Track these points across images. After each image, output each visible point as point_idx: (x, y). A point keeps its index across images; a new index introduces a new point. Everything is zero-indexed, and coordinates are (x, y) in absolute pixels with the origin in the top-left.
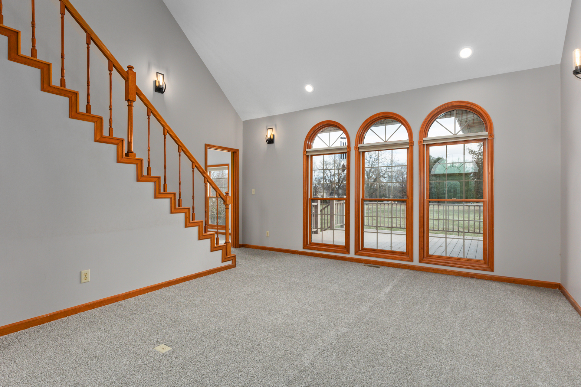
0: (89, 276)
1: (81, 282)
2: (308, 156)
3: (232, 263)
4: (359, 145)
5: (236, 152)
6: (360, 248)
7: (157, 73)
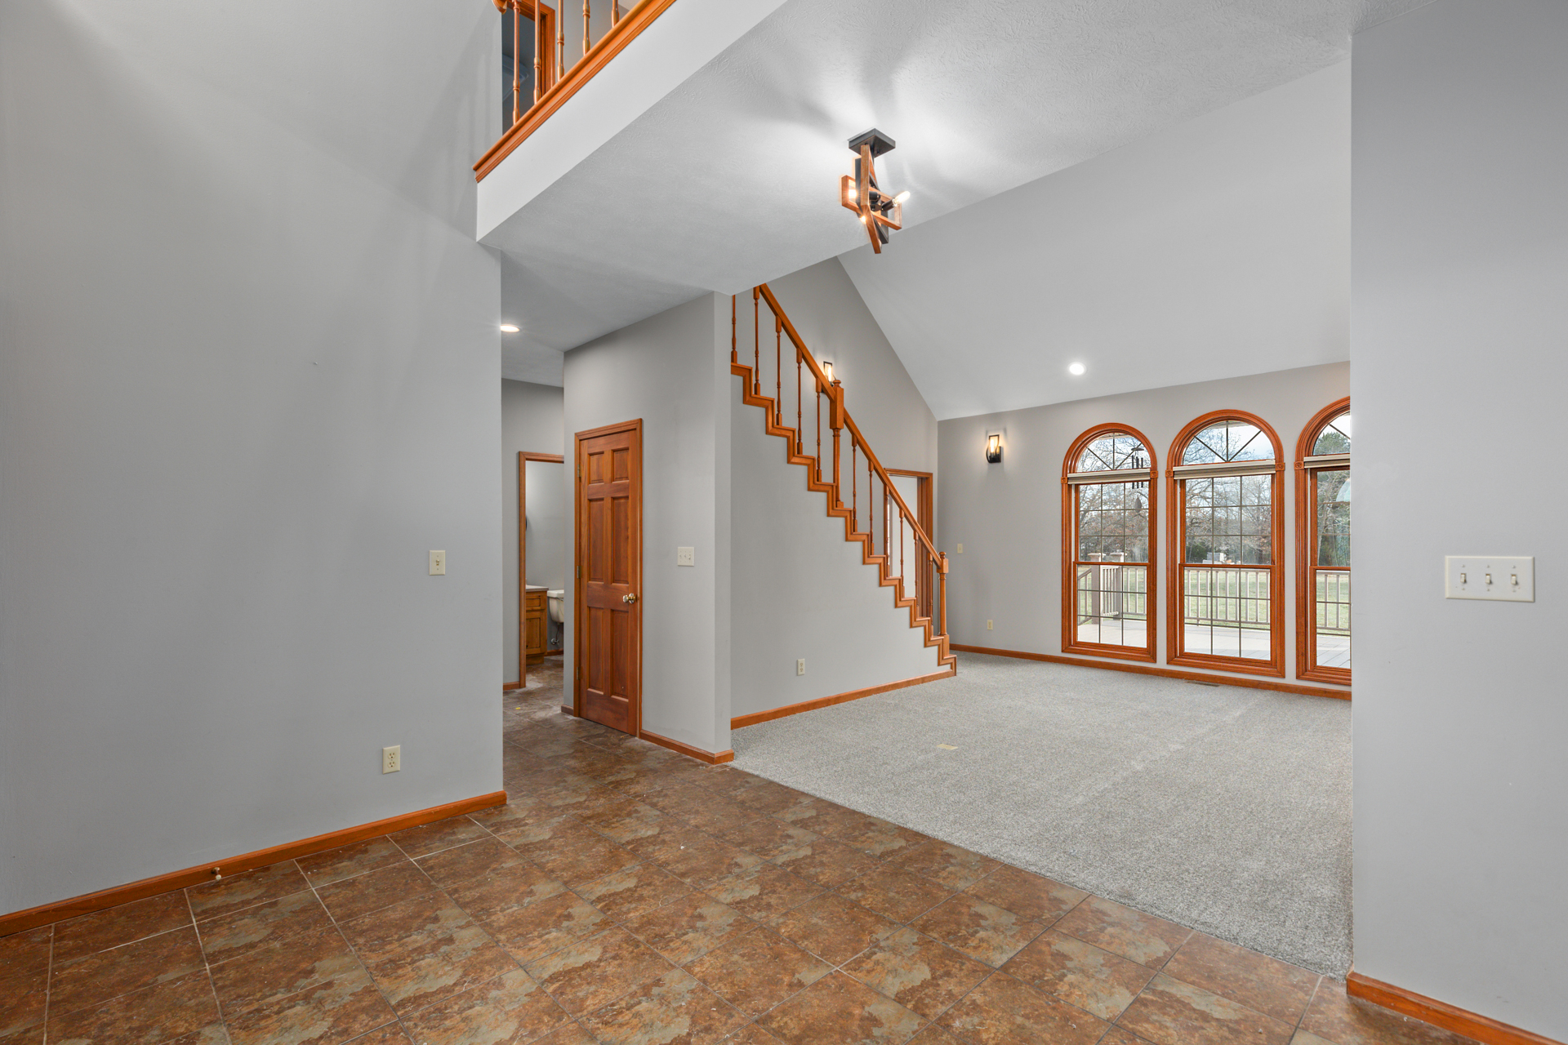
0: (804, 667)
1: (797, 674)
2: (1070, 486)
3: (952, 668)
4: (1175, 469)
5: (927, 478)
6: (1176, 653)
7: (825, 362)
